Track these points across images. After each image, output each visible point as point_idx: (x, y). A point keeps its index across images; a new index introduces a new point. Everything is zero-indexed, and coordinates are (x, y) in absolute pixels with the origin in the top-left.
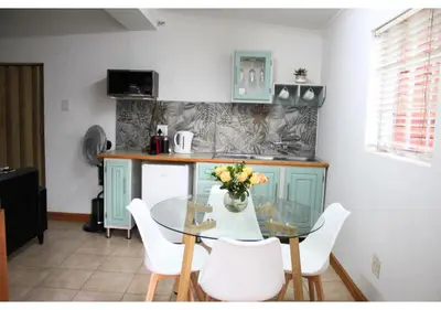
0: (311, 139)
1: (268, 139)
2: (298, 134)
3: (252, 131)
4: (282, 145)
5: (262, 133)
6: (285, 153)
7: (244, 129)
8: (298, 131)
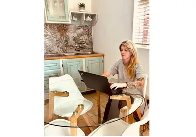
0: (90, 43)
1: (69, 44)
2: (84, 40)
3: (60, 40)
4: (77, 47)
5: (66, 41)
6: (79, 51)
7: (55, 39)
8: (84, 39)
